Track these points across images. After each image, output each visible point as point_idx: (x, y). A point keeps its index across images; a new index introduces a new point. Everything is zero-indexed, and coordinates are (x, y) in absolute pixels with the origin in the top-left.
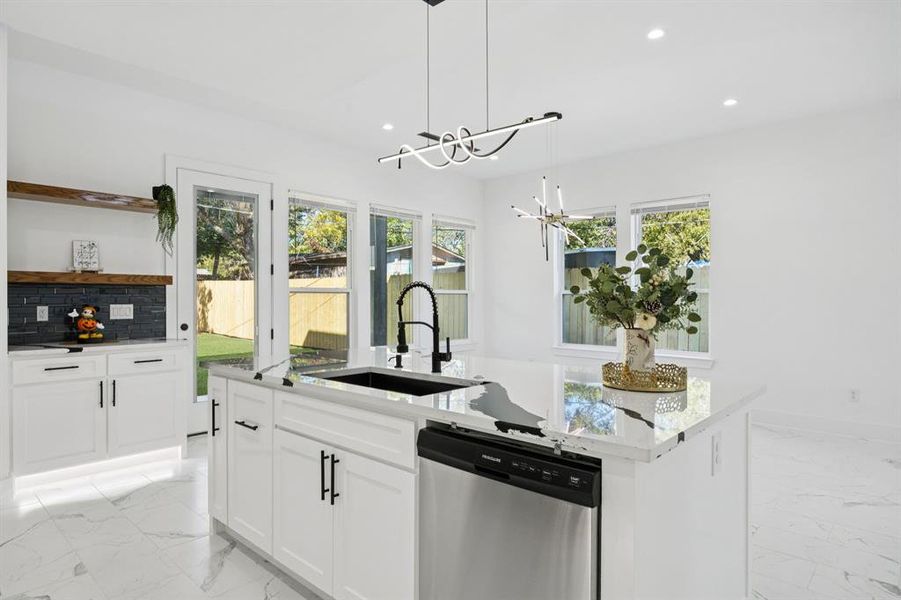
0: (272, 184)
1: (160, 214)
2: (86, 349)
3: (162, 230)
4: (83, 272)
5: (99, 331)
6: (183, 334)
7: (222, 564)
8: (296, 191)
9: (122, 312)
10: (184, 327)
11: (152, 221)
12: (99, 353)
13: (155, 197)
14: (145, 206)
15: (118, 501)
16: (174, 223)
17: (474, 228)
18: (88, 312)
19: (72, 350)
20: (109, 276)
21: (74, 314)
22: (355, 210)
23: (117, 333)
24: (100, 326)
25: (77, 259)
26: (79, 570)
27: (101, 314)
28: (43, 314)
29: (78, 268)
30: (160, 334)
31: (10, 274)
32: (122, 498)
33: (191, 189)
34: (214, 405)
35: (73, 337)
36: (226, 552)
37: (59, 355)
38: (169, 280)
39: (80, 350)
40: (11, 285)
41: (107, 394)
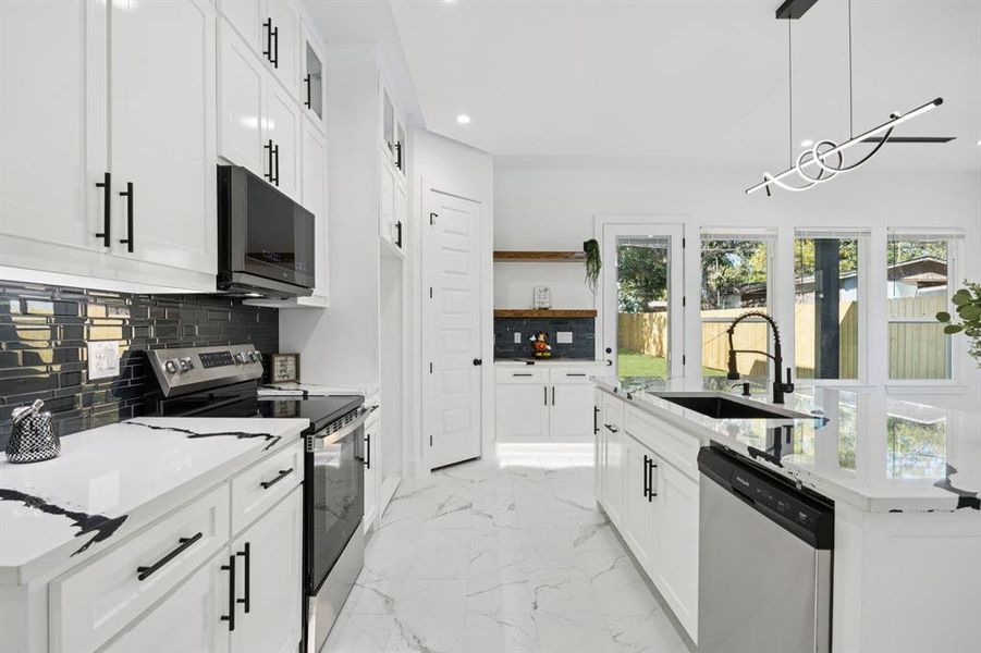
0: (684, 225)
1: (588, 263)
2: (537, 363)
3: (589, 274)
4: (540, 309)
5: (548, 351)
6: (608, 356)
7: (594, 533)
8: (707, 227)
9: (565, 337)
10: (609, 351)
11: (581, 268)
12: (544, 366)
13: (585, 249)
14: (578, 258)
15: (548, 472)
16: (598, 268)
17: (962, 237)
18: (542, 337)
19: (529, 363)
20: (554, 311)
21: (533, 339)
22: (776, 237)
23: (560, 353)
24: (549, 347)
25: (537, 300)
26: (511, 507)
27: (551, 339)
28: (518, 338)
29: (537, 306)
30: (590, 356)
31: (495, 311)
32: (550, 472)
33: (614, 239)
34: (596, 410)
35: (531, 354)
36: (600, 526)
37: (520, 366)
38: (594, 313)
39: (533, 363)
40: (495, 318)
41: (549, 396)
